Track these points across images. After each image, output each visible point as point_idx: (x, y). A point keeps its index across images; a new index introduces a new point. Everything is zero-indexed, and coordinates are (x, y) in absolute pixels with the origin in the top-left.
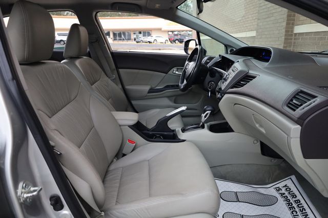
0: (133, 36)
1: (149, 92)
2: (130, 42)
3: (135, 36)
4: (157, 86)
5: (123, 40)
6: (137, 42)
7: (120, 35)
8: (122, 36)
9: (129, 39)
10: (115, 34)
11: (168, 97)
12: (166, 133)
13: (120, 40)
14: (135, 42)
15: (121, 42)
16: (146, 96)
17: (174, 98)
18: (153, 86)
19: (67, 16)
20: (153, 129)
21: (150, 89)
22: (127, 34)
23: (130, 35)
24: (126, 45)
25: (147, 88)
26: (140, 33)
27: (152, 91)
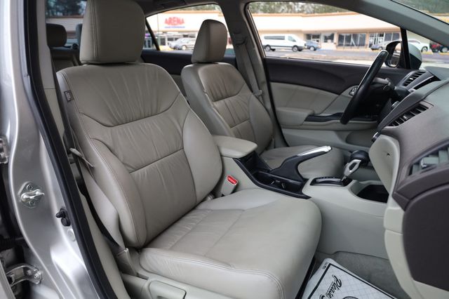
0: (369, 40)
1: (307, 120)
2: (362, 49)
3: (372, 40)
4: (322, 113)
5: (353, 45)
6: (373, 49)
7: (348, 39)
8: (352, 40)
9: (362, 44)
10: (341, 38)
11: (337, 131)
12: (291, 181)
13: (348, 45)
14: (369, 50)
15: (348, 49)
16: (301, 125)
17: (347, 133)
18: (316, 112)
19: (282, 14)
20: (276, 172)
21: (310, 116)
22: (359, 36)
23: (363, 39)
24: (353, 52)
25: (305, 114)
26: (381, 35)
27: (312, 118)
